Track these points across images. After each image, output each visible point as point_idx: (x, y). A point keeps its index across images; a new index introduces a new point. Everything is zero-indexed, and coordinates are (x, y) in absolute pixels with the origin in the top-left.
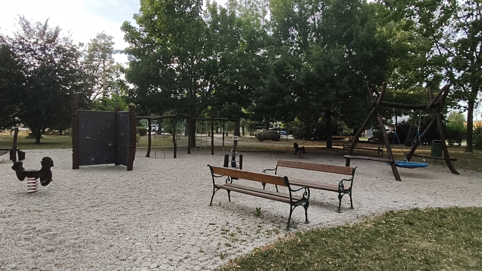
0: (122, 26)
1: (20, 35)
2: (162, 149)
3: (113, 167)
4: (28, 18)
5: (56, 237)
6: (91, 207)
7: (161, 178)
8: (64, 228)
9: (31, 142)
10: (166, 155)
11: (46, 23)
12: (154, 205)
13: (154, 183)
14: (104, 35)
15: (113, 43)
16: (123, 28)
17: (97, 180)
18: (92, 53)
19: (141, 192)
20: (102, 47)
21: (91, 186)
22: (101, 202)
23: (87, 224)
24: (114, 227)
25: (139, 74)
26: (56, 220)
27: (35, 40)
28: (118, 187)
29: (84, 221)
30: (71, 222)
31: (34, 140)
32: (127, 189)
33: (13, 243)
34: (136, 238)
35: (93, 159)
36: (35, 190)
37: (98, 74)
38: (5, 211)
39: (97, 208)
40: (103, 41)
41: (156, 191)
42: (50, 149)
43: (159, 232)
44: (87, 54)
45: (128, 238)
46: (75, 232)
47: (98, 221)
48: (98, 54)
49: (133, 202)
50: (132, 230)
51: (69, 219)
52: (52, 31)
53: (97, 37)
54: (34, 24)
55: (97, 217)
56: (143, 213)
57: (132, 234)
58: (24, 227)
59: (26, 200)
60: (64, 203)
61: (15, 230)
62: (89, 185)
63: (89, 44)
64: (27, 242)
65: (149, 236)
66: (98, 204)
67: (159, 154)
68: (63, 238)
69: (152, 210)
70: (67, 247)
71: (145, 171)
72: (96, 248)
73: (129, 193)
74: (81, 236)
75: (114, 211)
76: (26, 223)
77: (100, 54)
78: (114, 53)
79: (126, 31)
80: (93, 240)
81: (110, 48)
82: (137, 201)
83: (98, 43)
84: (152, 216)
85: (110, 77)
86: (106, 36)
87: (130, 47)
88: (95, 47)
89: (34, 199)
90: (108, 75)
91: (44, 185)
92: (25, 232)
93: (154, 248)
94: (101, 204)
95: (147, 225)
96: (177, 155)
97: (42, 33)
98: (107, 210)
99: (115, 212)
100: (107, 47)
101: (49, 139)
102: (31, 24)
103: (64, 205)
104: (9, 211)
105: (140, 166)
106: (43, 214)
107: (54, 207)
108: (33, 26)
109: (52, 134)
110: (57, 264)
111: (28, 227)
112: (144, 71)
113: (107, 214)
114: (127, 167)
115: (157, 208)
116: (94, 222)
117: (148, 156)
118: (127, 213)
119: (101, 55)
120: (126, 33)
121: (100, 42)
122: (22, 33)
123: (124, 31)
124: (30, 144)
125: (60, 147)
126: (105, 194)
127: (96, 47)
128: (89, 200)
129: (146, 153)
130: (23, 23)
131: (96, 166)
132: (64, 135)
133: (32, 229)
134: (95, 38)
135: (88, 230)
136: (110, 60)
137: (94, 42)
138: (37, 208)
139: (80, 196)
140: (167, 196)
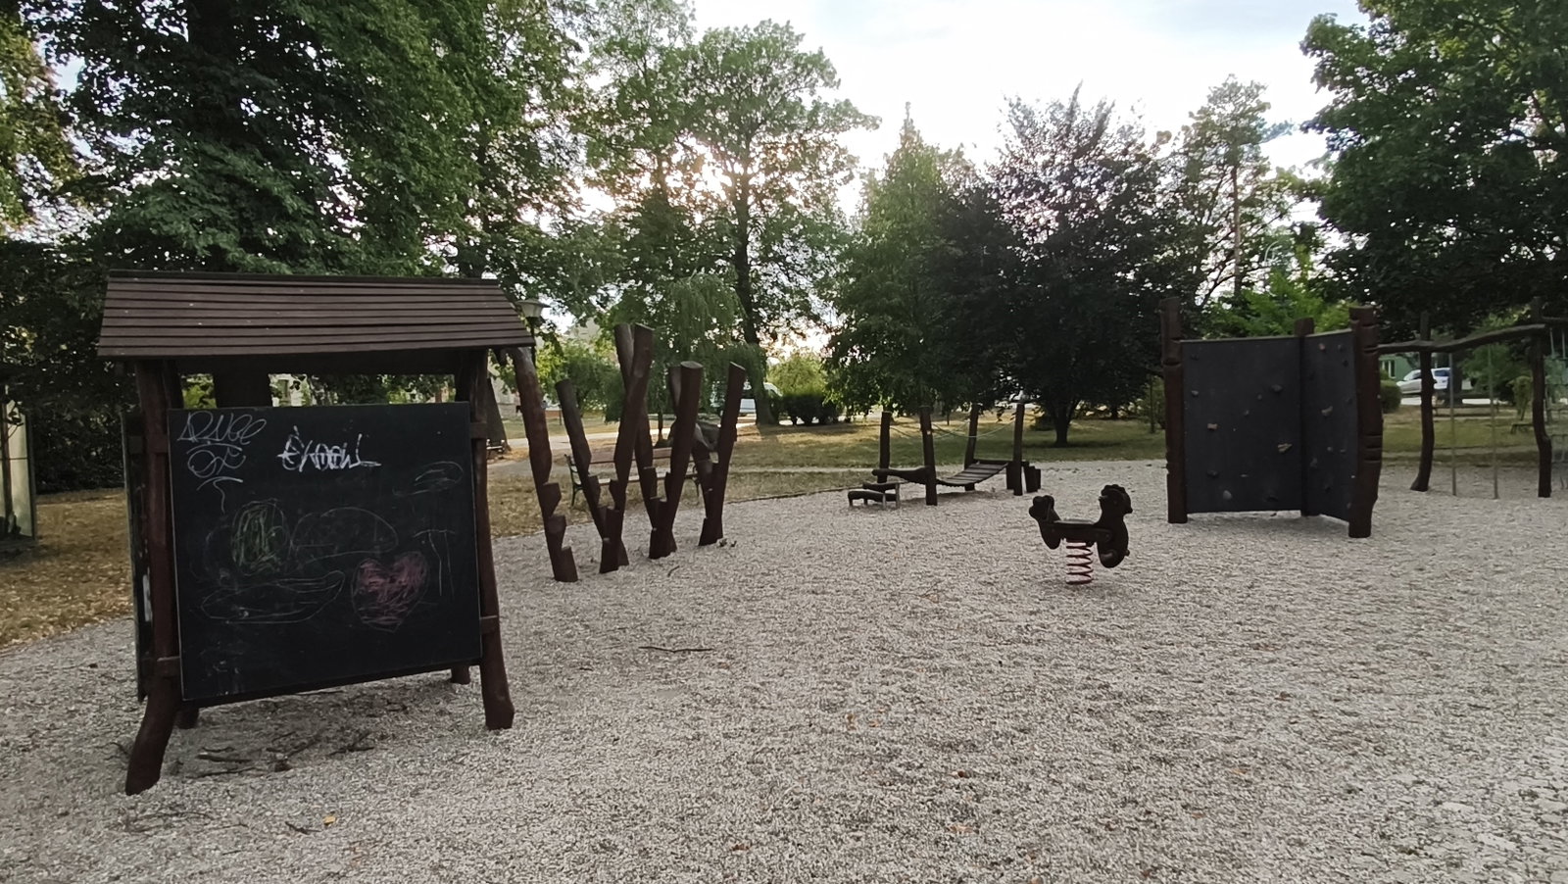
0: (1307, 38)
1: (1012, 153)
2: (1481, 462)
3: (1295, 521)
4: (1028, 102)
5: (1167, 721)
6: (1250, 646)
7: (1498, 572)
8: (1184, 700)
9: (1045, 442)
10: (1501, 483)
11: (1075, 99)
12: (1489, 675)
13: (1471, 589)
14: (1234, 85)
15: (1262, 107)
16: (1309, 45)
17: (1253, 562)
18: (1196, 155)
19: (1422, 617)
20: (1228, 129)
21: (1238, 579)
22: (1279, 636)
23: (1254, 701)
24: (1345, 729)
25: (1373, 191)
26: (1158, 671)
27: (1047, 157)
28: (1328, 591)
29: (1241, 690)
30: (1200, 685)
31: (1052, 436)
32: (1365, 600)
33: (1064, 717)
34: (1443, 783)
35: (1227, 494)
36: (1086, 578)
37: (1215, 221)
38: (1026, 627)
39: (1271, 655)
40: (1230, 108)
41: (1485, 618)
42: (1095, 459)
43: (1536, 783)
44: (1182, 162)
45: (1409, 779)
46: (1222, 719)
47: (1284, 696)
48: (1216, 153)
49: (1400, 652)
50: (1418, 751)
51: (1193, 676)
52: (1088, 117)
53: (1210, 101)
54: (1043, 113)
55: (1278, 681)
56: (1447, 698)
57: (1422, 767)
58: (1079, 676)
59: (1067, 603)
60: (1170, 625)
61: (1059, 681)
62: (1229, 576)
63: (1186, 129)
64: (1096, 723)
65: (1497, 786)
66: (1273, 641)
67: (1467, 480)
68: (1190, 729)
69: (1486, 691)
70: (1208, 760)
71: (1422, 543)
72: (1300, 785)
73: (1376, 616)
74: (1240, 734)
75: (1331, 671)
76: (1082, 668)
77: (1222, 151)
78: (1268, 139)
79: (1321, 48)
80: (1282, 756)
81: (1254, 124)
82: (1415, 651)
83: (1214, 118)
84: (1489, 713)
85: (1257, 223)
86: (1239, 89)
87: (1336, 102)
88: (1204, 134)
89: (1087, 603)
90: (1252, 217)
91: (1109, 563)
92: (1085, 692)
93: (1525, 839)
94: (1281, 643)
95: (1476, 747)
96: (1555, 486)
97: (1063, 132)
98: (1307, 665)
99: (1338, 676)
100: (1243, 122)
101: (1085, 431)
102: (1036, 113)
103: (1169, 630)
104: (1035, 627)
105: (1398, 522)
106: (1118, 648)
107: (1143, 632)
108: (1041, 118)
109: (1091, 417)
110: (1188, 805)
111: (1088, 678)
112: (1397, 176)
113: (1311, 680)
114: (1346, 524)
115: (1504, 685)
116: (1272, 699)
117: (1421, 485)
118: (1385, 688)
119: (1226, 155)
120: (1320, 59)
121: (1220, 115)
122: (1017, 144)
123: (1313, 55)
124: (1045, 445)
125: (1122, 455)
126: (1288, 611)
127: (1208, 134)
128: (1240, 623)
129: (1413, 476)
130: (1017, 119)
131: (1237, 515)
132: (1123, 418)
133: (1100, 687)
134: (1205, 103)
135: (1259, 719)
136: (1255, 164)
137: (1201, 118)
138: (1100, 628)
139: (1209, 607)
140: (1541, 647)
